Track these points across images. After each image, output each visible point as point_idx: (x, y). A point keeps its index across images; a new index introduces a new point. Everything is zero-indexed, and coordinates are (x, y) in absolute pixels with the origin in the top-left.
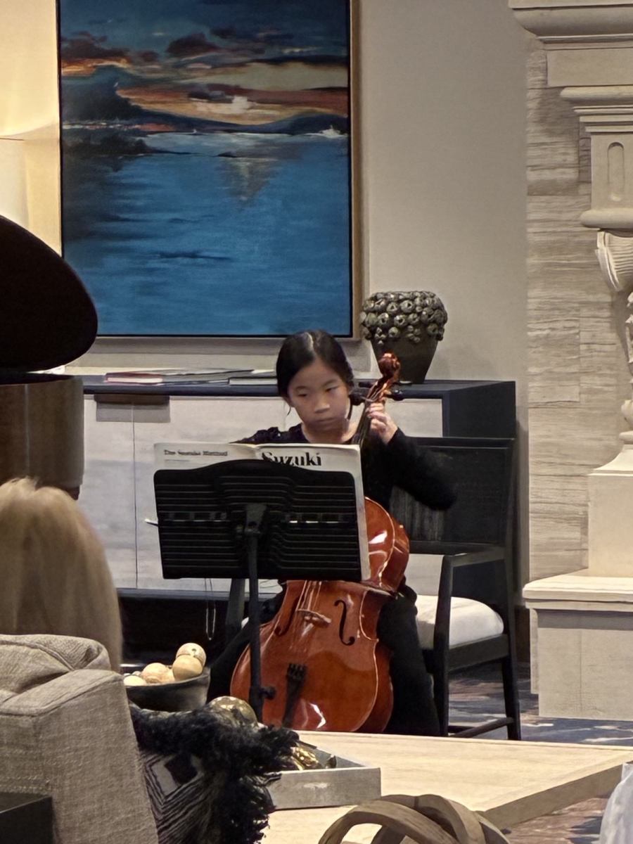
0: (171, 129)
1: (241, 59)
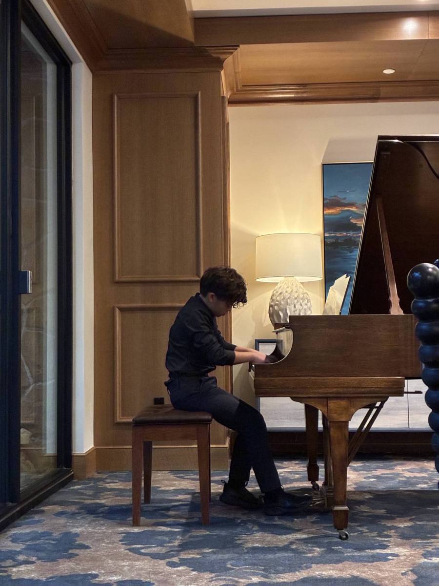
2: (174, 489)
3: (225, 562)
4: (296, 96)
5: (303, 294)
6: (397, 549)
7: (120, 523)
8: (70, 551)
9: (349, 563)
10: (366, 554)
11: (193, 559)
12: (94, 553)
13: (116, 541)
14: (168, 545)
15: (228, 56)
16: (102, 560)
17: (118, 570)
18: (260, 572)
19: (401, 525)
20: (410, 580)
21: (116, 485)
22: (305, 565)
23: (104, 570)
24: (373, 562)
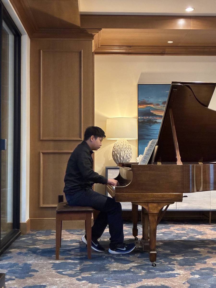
2: (70, 240)
3: (103, 278)
4: (126, 51)
5: (128, 146)
6: (179, 271)
7: (49, 258)
8: (30, 273)
9: (159, 278)
10: (166, 274)
11: (88, 277)
12: (41, 274)
13: (50, 268)
14: (74, 270)
15: (96, 33)
16: (46, 277)
17: (55, 283)
18: (120, 283)
19: (179, 259)
20: (187, 286)
21: (42, 238)
22: (139, 279)
23: (48, 283)
24: (169, 278)
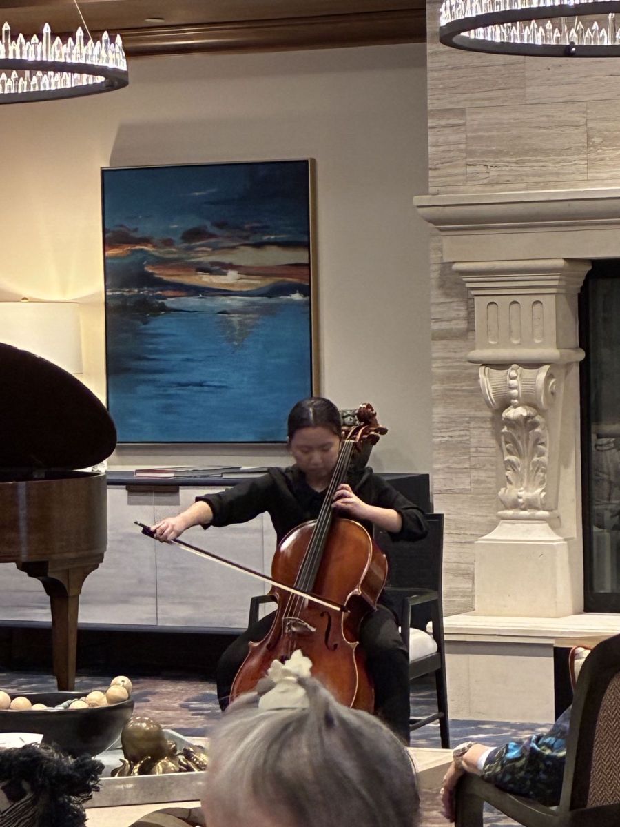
0: (183, 294)
1: (234, 244)
